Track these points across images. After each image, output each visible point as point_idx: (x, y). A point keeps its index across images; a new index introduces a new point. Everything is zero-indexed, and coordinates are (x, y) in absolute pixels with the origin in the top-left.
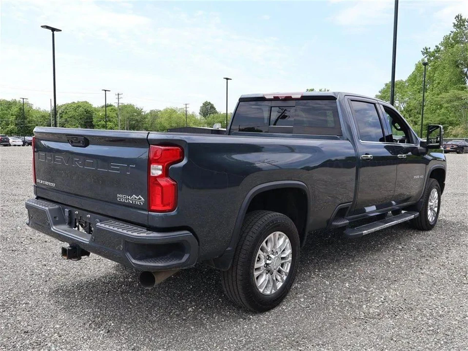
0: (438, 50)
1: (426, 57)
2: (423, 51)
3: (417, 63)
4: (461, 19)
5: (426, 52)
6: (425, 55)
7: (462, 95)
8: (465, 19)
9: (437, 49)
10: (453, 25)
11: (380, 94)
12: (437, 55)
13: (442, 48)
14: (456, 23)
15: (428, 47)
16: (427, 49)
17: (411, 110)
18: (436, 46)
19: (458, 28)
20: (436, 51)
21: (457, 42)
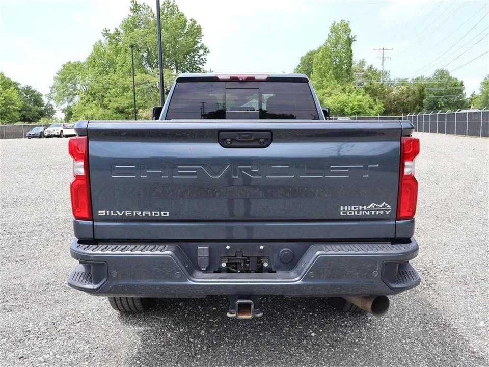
0: (117, 33)
1: (107, 39)
2: (103, 32)
3: (94, 44)
4: (136, 4)
5: (106, 33)
6: (106, 37)
7: (150, 79)
8: (140, 5)
9: (117, 31)
10: (130, 9)
11: (57, 76)
12: (117, 37)
13: (122, 31)
14: (132, 8)
15: (108, 29)
16: (107, 31)
17: (95, 94)
18: (116, 29)
19: (135, 12)
20: (116, 34)
21: (136, 27)
